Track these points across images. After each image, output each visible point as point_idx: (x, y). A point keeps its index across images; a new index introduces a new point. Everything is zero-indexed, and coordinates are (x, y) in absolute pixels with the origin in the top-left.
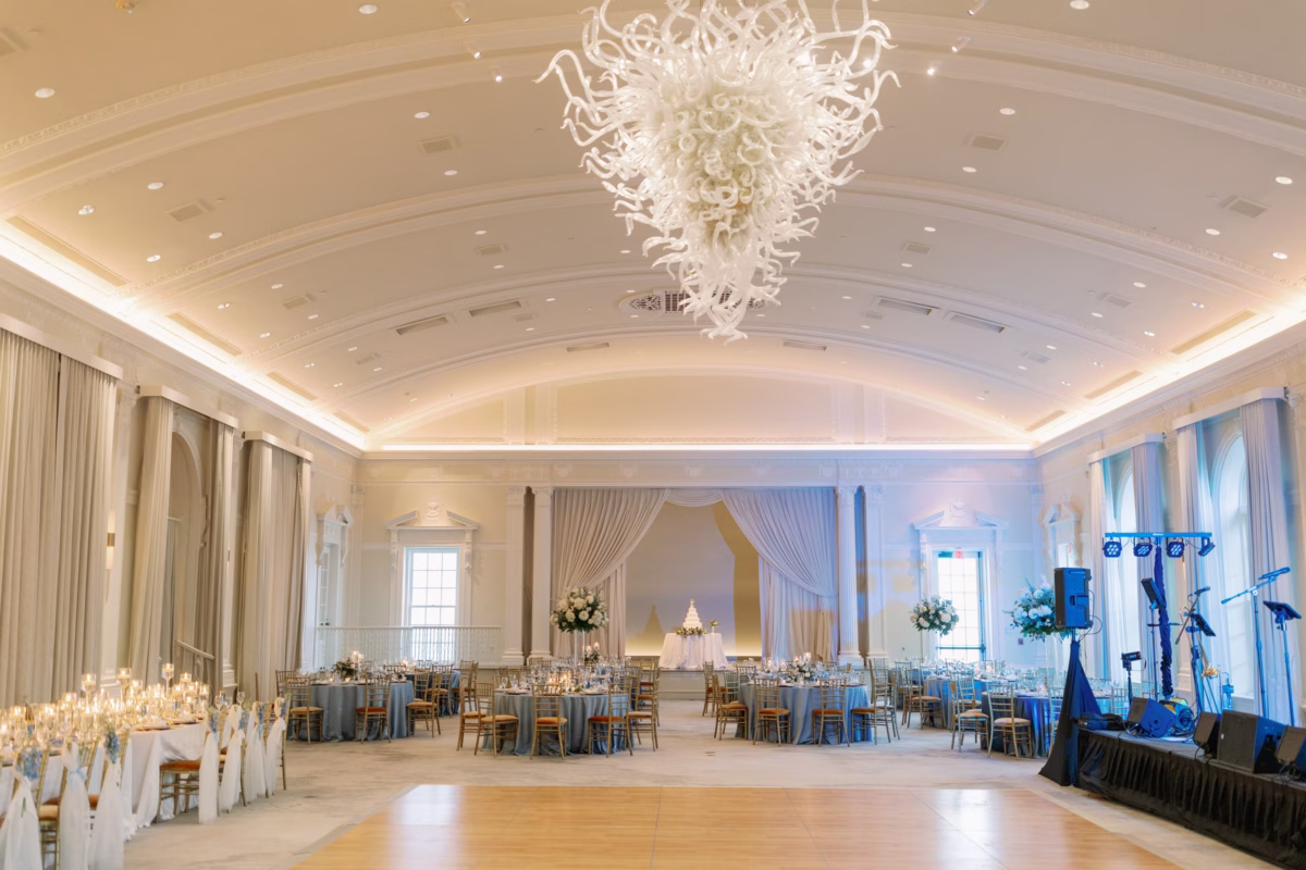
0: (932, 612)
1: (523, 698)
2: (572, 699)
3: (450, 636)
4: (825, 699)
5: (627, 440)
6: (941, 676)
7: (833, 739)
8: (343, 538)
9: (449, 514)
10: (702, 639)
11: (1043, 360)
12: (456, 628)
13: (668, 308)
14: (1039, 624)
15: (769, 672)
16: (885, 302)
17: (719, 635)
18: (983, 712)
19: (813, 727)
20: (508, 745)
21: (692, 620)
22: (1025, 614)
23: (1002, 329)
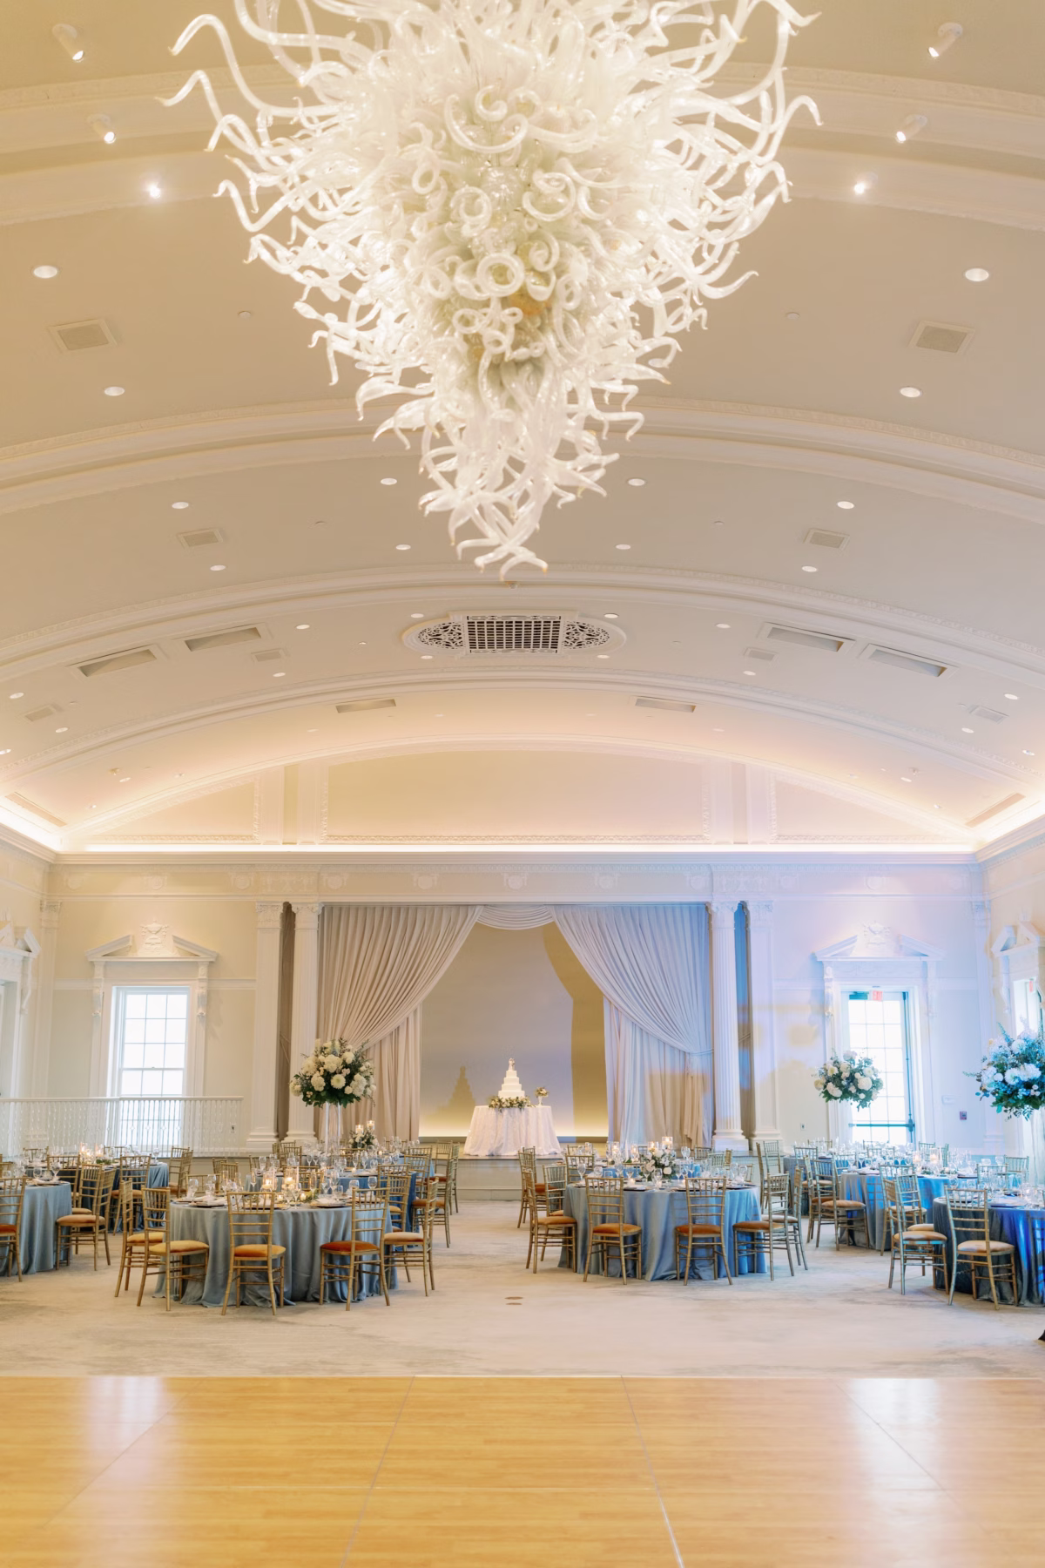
0: (846, 1074)
1: (218, 1213)
2: (295, 1214)
3: (176, 1110)
4: (695, 1209)
5: (422, 837)
6: (863, 1170)
7: (707, 1272)
8: (24, 974)
9: (177, 940)
10: (523, 1112)
11: (997, 717)
12: (185, 1100)
13: (473, 646)
14: (1022, 1093)
15: (613, 1163)
16: (777, 631)
17: (548, 1108)
18: (937, 1229)
19: (676, 1253)
20: (193, 1289)
21: (511, 1087)
22: (1000, 1077)
23: (943, 670)
